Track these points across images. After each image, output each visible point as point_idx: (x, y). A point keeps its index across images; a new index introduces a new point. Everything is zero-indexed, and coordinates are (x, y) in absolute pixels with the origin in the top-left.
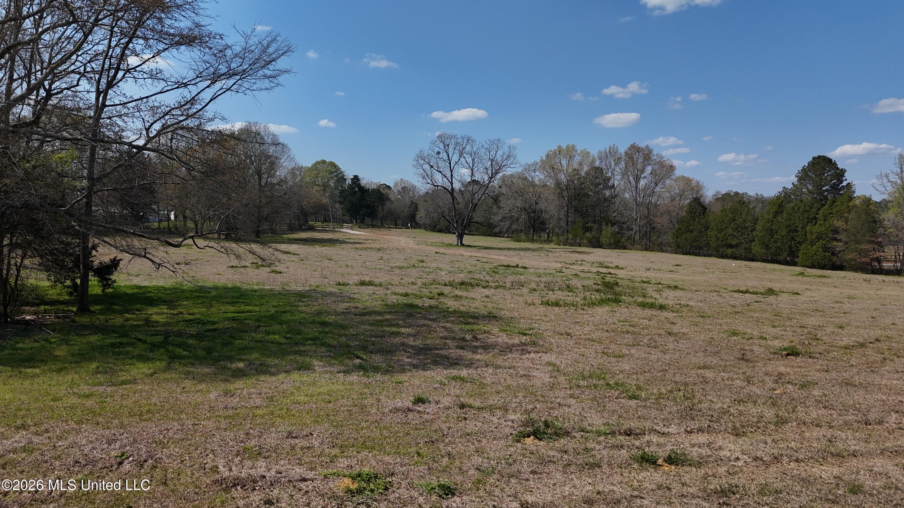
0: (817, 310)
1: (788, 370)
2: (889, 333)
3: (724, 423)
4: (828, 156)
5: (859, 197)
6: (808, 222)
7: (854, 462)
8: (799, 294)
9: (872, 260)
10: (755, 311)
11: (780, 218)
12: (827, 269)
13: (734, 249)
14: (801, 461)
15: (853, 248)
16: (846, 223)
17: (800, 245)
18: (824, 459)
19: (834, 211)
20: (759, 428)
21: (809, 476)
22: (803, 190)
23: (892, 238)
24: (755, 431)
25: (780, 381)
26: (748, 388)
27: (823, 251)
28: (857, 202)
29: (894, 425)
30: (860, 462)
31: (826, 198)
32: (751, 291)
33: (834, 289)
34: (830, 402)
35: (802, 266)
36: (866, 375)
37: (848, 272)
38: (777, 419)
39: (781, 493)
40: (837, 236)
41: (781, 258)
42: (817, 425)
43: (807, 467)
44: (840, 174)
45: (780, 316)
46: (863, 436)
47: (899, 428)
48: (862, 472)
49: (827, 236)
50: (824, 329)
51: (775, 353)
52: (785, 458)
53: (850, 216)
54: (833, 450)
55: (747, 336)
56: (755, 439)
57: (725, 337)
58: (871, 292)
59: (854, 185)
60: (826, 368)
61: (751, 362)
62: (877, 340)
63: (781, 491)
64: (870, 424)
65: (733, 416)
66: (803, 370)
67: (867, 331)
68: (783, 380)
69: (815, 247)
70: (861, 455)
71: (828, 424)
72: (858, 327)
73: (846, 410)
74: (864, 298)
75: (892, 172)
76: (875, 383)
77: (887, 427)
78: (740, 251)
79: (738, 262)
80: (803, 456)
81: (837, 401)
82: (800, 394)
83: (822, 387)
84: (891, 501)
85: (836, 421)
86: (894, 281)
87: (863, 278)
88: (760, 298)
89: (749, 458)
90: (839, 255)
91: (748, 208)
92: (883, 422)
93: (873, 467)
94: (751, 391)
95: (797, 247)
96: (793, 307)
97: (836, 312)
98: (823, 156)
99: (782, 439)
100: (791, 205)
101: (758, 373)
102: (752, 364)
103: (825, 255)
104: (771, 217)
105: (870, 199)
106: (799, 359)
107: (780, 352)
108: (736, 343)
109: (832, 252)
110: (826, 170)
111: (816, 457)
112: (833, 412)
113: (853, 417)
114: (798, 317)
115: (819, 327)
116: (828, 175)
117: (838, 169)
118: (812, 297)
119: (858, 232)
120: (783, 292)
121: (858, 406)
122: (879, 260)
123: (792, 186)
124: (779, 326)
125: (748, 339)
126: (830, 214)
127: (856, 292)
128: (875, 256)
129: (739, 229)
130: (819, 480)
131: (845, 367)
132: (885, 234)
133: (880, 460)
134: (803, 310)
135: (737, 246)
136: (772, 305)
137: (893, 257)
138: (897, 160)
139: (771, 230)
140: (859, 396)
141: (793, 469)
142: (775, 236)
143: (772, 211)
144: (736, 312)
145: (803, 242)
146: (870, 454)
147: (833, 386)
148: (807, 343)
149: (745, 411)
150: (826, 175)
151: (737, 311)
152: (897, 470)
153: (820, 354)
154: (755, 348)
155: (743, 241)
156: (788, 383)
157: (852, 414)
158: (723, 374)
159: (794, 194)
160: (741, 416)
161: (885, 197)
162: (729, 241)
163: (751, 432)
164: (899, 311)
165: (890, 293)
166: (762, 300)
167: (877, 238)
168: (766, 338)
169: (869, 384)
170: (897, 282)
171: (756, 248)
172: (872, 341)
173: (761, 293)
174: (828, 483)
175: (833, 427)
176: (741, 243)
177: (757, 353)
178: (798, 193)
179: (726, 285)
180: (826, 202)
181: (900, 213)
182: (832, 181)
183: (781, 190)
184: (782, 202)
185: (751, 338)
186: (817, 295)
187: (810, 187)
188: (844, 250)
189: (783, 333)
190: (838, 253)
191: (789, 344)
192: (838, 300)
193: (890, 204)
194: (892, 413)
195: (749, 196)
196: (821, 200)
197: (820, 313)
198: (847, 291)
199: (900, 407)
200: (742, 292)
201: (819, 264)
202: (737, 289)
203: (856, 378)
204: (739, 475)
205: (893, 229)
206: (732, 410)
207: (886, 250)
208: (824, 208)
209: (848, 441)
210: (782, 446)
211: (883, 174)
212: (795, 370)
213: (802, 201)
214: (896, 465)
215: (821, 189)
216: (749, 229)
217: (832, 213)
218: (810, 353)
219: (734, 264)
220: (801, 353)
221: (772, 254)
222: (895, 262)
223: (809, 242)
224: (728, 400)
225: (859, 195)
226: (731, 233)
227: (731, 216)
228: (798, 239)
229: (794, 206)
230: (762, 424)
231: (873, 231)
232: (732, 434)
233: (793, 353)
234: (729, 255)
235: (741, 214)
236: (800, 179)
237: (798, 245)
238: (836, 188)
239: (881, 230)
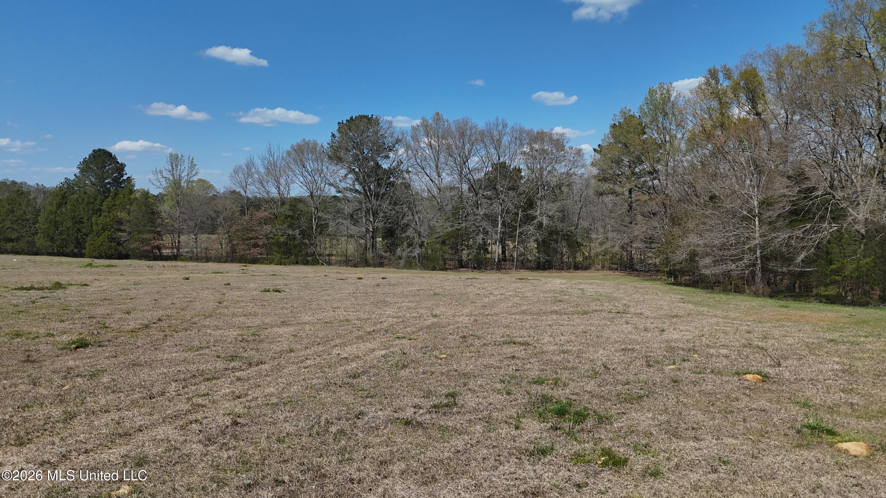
0: (105, 299)
1: (77, 363)
2: (169, 312)
3: (5, 436)
4: (108, 150)
5: (138, 191)
6: (93, 213)
7: (139, 437)
8: (88, 285)
9: (154, 247)
10: (41, 308)
11: (64, 210)
12: (113, 259)
13: (15, 243)
14: (90, 451)
15: (136, 237)
16: (129, 214)
17: (87, 236)
18: (112, 442)
19: (117, 203)
20: (46, 430)
21: (98, 463)
22: (87, 182)
23: (169, 228)
24: (42, 434)
25: (69, 376)
26: (33, 391)
27: (109, 241)
28: (138, 195)
29: (174, 393)
30: (145, 435)
31: (109, 191)
32: (36, 286)
33: (122, 277)
34: (118, 386)
35: (90, 257)
36: (150, 353)
37: (133, 260)
38: (65, 416)
39: (70, 491)
40: (122, 227)
41: (68, 250)
42: (106, 412)
43: (96, 456)
44: (121, 168)
45: (69, 310)
46: (148, 410)
47: (178, 395)
48: (147, 444)
49: (112, 227)
50: (112, 316)
51: (63, 349)
52: (74, 452)
53: (132, 208)
54: (120, 431)
55: (31, 336)
56: (42, 443)
57: (6, 340)
58: (154, 277)
59: (134, 179)
60: (114, 354)
61: (38, 362)
62: (160, 320)
63: (70, 488)
64: (154, 398)
65: (17, 425)
66: (92, 360)
67: (150, 313)
68: (72, 374)
69: (101, 238)
70: (146, 428)
71: (116, 408)
72: (143, 310)
73: (132, 390)
74: (147, 284)
75: (165, 169)
76: (158, 359)
77: (168, 397)
78: (22, 245)
79: (20, 257)
80: (91, 446)
81: (124, 383)
82: (89, 385)
83: (111, 373)
84: (171, 462)
85: (123, 403)
86: (172, 266)
87: (146, 265)
88: (47, 293)
89: (35, 465)
90: (125, 245)
91: (28, 198)
92: (164, 392)
93: (156, 436)
94: (37, 393)
95: (84, 239)
96: (81, 299)
97: (123, 299)
98: (104, 150)
99: (71, 435)
100: (75, 196)
101: (44, 372)
102: (38, 364)
103: (111, 245)
104: (54, 208)
105: (148, 193)
106: (88, 350)
107: (68, 347)
108: (20, 345)
109: (118, 242)
110: (107, 163)
111: (105, 443)
112: (121, 394)
113: (139, 395)
114: (87, 308)
115: (108, 315)
116: (109, 169)
117: (118, 163)
118: (101, 287)
119: (140, 223)
120: (72, 285)
121: (143, 383)
122: (159, 248)
123: (74, 177)
124: (67, 320)
125: (34, 339)
126: (114, 205)
127: (141, 278)
128: (156, 244)
129: (20, 222)
130: (108, 464)
131: (132, 349)
132: (162, 224)
133: (163, 428)
134: (92, 300)
135: (18, 239)
136: (59, 299)
137: (170, 245)
138: (169, 159)
139: (56, 222)
140: (144, 374)
141: (81, 462)
142: (60, 229)
143: (55, 202)
144: (19, 312)
145: (90, 233)
146: (154, 425)
147: (121, 370)
148: (95, 332)
149: (31, 416)
150: (107, 168)
151: (21, 310)
152: (176, 433)
153: (109, 341)
154: (41, 347)
155: (24, 234)
156: (77, 376)
157: (139, 392)
158: (5, 382)
159: (77, 185)
160: (25, 422)
161: (161, 191)
162: (9, 235)
163: (38, 437)
164: (177, 292)
165: (169, 276)
166: (49, 295)
167: (156, 227)
168: (53, 335)
169: (153, 361)
170: (175, 266)
171: (40, 241)
172: (155, 321)
173: (47, 288)
174: (116, 464)
175: (121, 408)
176: (22, 236)
177: (44, 352)
178: (81, 185)
179: (7, 283)
180: (109, 194)
181: (173, 205)
182: (113, 174)
183: (63, 180)
184: (65, 194)
185: (37, 337)
186: (105, 284)
187: (93, 179)
188: (129, 240)
189: (71, 327)
190: (124, 243)
191: (78, 337)
192: (125, 287)
193: (165, 197)
194: (172, 383)
195: (29, 186)
196: (104, 192)
197: (109, 302)
198: (133, 279)
199: (179, 376)
200: (26, 289)
201: (106, 254)
202: (20, 286)
203: (142, 357)
204: (23, 487)
205: (168, 220)
206: (15, 419)
207: (164, 239)
208: (107, 200)
209: (134, 419)
210: (70, 442)
211: (158, 171)
212: (85, 361)
213: (85, 193)
214: (175, 428)
215: (104, 181)
216: (31, 221)
217: (115, 205)
218: (99, 342)
219: (15, 260)
220: (90, 344)
221: (58, 247)
222: (172, 248)
223: (95, 234)
224: (11, 409)
225: (139, 188)
226: (10, 225)
227: (8, 207)
228: (84, 230)
229: (78, 198)
230: (49, 426)
231: (152, 222)
232: (16, 445)
233: (82, 345)
234: (9, 250)
235: (20, 205)
236: (82, 171)
237: (85, 236)
238: (117, 181)
239: (159, 221)
